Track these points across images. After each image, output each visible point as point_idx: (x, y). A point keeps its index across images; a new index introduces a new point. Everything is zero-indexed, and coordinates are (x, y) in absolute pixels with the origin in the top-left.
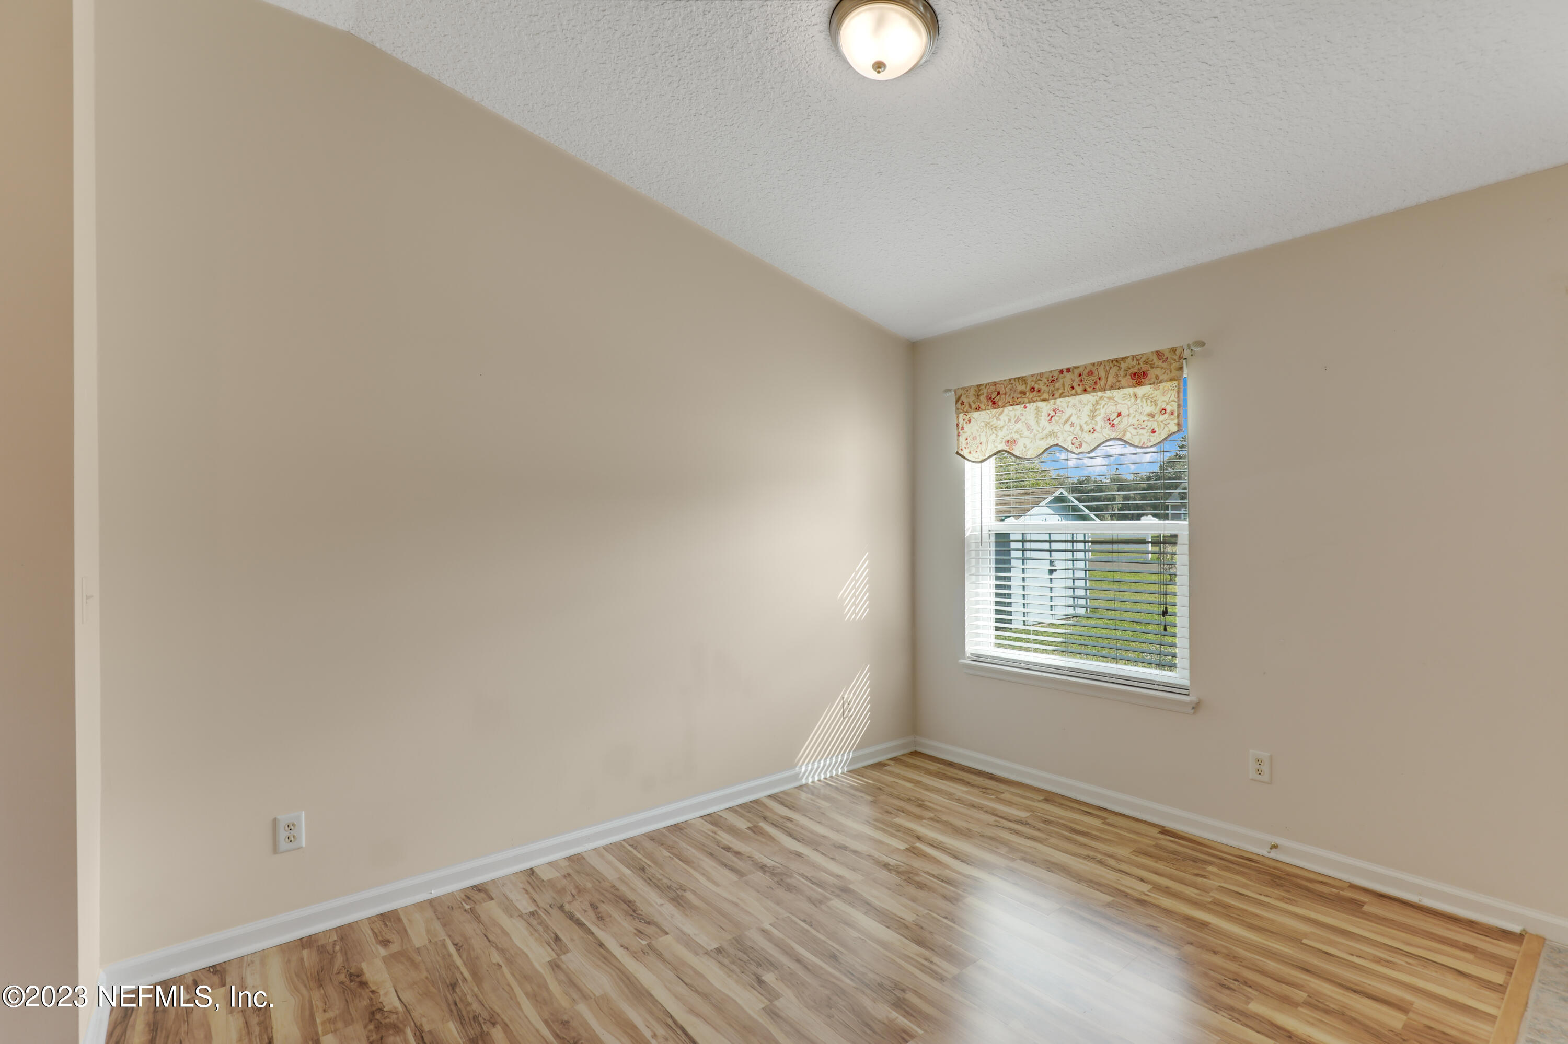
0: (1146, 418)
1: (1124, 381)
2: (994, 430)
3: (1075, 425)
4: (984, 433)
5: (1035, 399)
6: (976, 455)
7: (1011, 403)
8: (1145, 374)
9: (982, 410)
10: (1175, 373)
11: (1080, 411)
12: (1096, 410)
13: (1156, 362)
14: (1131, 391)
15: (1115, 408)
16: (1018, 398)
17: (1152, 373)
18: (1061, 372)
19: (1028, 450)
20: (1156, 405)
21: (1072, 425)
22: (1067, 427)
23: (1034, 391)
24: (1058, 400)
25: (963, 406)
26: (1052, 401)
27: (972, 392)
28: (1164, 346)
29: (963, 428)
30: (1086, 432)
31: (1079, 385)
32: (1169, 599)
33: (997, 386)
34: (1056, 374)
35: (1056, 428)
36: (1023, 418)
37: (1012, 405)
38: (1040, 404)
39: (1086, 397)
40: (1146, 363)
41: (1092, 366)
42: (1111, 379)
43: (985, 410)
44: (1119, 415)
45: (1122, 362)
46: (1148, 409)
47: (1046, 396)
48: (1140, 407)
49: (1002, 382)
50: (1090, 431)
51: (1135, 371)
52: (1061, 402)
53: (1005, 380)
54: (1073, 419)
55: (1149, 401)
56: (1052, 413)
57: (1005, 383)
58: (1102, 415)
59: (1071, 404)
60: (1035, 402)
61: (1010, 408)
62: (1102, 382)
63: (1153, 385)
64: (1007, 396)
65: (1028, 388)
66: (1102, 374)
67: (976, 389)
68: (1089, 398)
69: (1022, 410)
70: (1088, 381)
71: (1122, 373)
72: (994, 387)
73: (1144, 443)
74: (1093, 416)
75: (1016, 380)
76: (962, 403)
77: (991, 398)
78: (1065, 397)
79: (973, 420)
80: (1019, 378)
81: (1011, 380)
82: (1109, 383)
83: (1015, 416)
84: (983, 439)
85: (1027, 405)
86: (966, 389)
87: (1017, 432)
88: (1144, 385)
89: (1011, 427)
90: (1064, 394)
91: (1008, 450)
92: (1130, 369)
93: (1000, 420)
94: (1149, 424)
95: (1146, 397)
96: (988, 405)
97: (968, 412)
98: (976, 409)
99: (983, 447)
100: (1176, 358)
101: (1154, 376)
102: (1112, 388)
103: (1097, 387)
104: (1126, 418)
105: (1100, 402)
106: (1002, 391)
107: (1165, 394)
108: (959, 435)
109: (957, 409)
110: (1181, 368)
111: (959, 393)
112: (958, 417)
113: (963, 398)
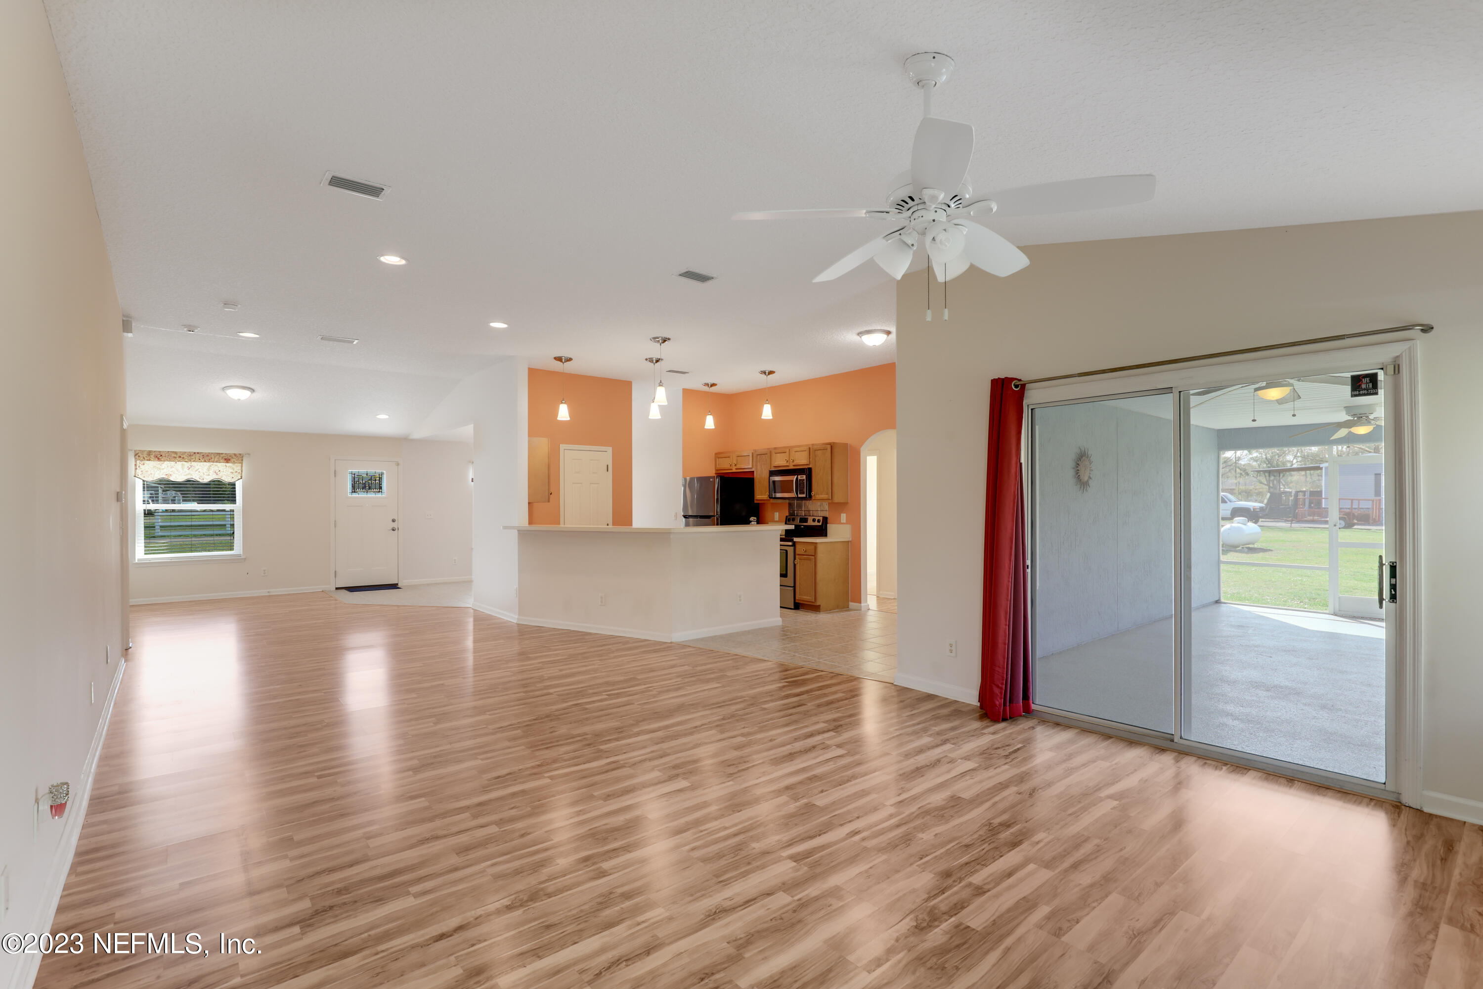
1: (221, 461)
2: (159, 470)
4: (153, 469)
6: (148, 479)
7: (168, 460)
8: (229, 460)
9: (152, 461)
10: (240, 461)
11: (203, 467)
13: (234, 457)
14: (224, 464)
15: (217, 468)
16: (172, 459)
17: (232, 460)
18: (195, 453)
19: (179, 478)
20: (234, 470)
21: (199, 472)
22: (197, 472)
24: (193, 463)
25: (140, 458)
26: (190, 463)
27: (146, 453)
28: (237, 453)
29: (139, 467)
31: (202, 459)
34: (192, 453)
35: (192, 472)
36: (175, 467)
38: (184, 463)
39: (205, 463)
40: (230, 456)
41: (208, 454)
42: (216, 460)
43: (154, 461)
44: (220, 471)
45: (221, 455)
46: (231, 471)
48: (228, 470)
51: (226, 458)
54: (200, 470)
55: (231, 468)
56: (190, 466)
57: (165, 452)
58: (212, 470)
59: (198, 465)
61: (168, 462)
62: (213, 460)
63: (232, 463)
64: (166, 458)
66: (213, 457)
67: (149, 452)
68: (208, 464)
69: (174, 464)
70: (207, 458)
71: (221, 458)
73: (229, 481)
74: (209, 470)
77: (157, 457)
79: (145, 464)
80: (173, 452)
83: (171, 465)
84: (153, 472)
86: (142, 452)
87: (172, 471)
88: (229, 463)
89: (169, 470)
90: (196, 461)
91: (167, 477)
92: (224, 457)
93: (162, 466)
95: (228, 467)
96: (156, 460)
97: (143, 460)
98: (148, 460)
99: (152, 475)
100: (241, 457)
102: (217, 462)
103: (210, 461)
104: (222, 472)
106: (163, 455)
107: (237, 467)
108: (136, 469)
109: (135, 458)
110: (242, 460)
111: (137, 452)
112: (136, 462)
113: (140, 455)
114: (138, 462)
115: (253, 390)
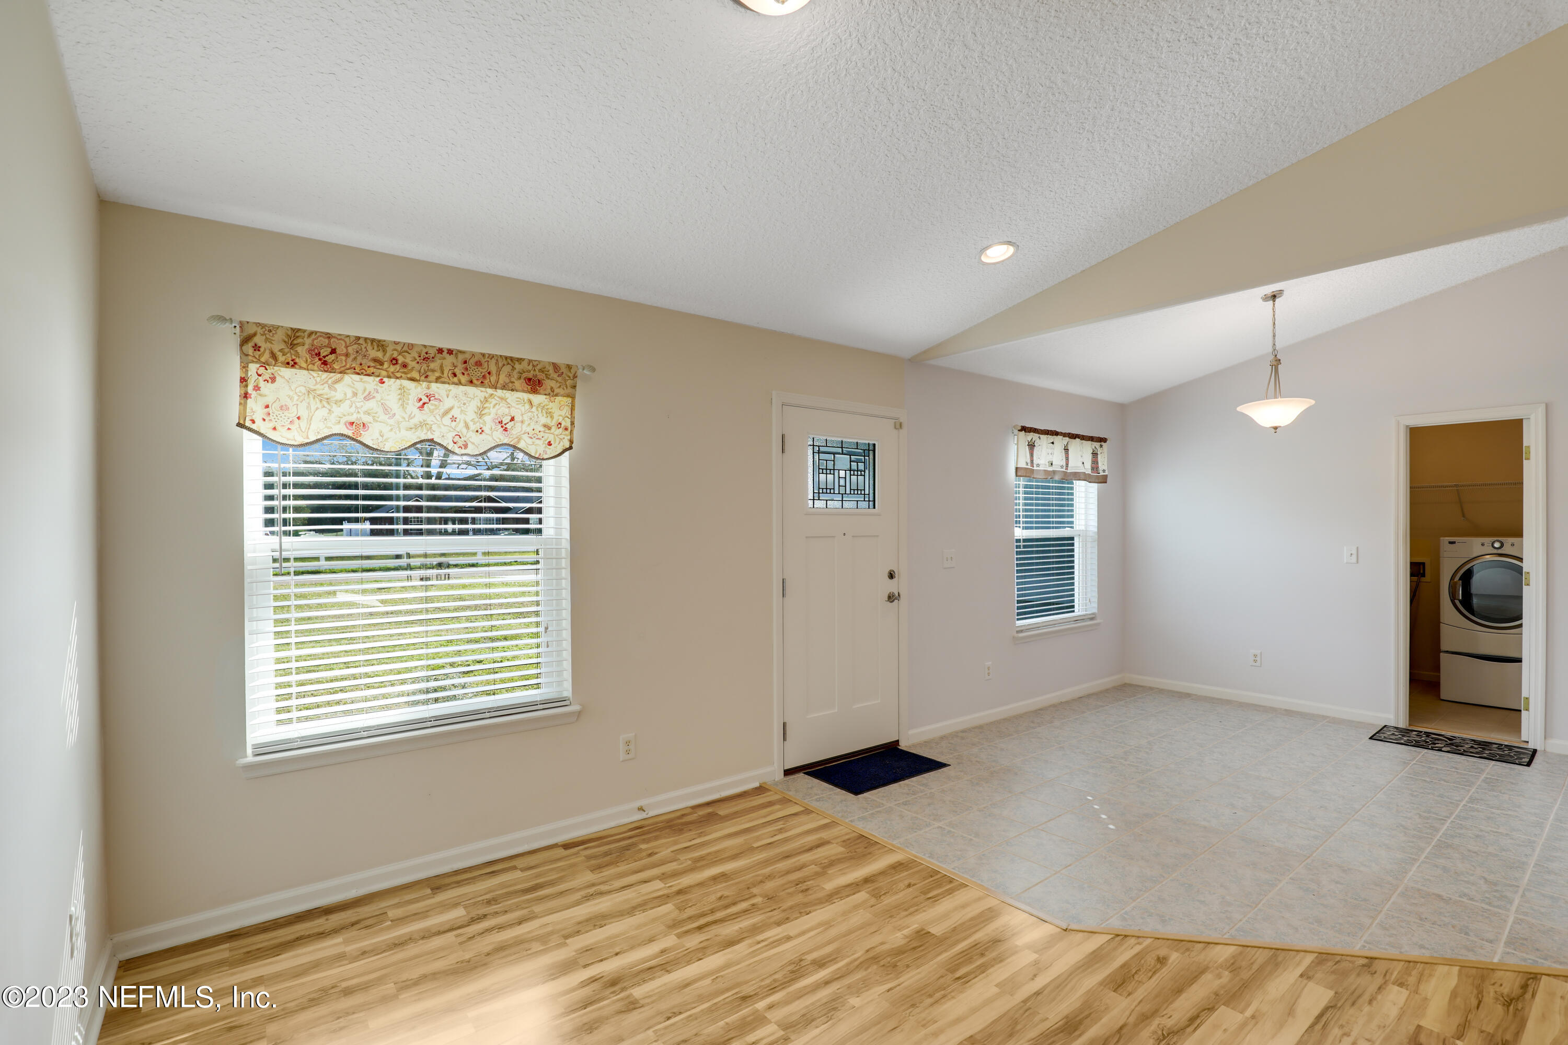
0: (542, 429)
1: (518, 384)
2: (325, 403)
3: (457, 420)
4: (305, 404)
5: (398, 375)
6: (289, 435)
7: (357, 371)
8: (540, 383)
9: (301, 368)
10: (569, 390)
11: (464, 404)
12: (485, 408)
14: (526, 396)
15: (507, 410)
16: (369, 367)
17: (548, 384)
18: (440, 351)
19: (387, 440)
20: (552, 417)
21: (454, 419)
22: (447, 420)
23: (397, 363)
24: (434, 386)
25: (259, 353)
26: (424, 384)
27: (280, 335)
28: (561, 360)
29: (257, 388)
30: (473, 431)
31: (463, 374)
33: (332, 340)
34: (432, 352)
35: (430, 419)
36: (378, 396)
37: (358, 374)
38: (406, 383)
39: (471, 390)
40: (541, 371)
41: (481, 356)
42: (503, 378)
43: (308, 370)
44: (512, 419)
45: (517, 363)
46: (544, 420)
47: (415, 375)
48: (536, 417)
49: (343, 337)
50: (477, 431)
51: (531, 377)
52: (435, 387)
53: (348, 336)
54: (455, 412)
55: (544, 411)
56: (425, 399)
57: (347, 340)
58: (492, 416)
59: (452, 394)
60: (397, 378)
61: (357, 377)
62: (493, 378)
63: (548, 397)
64: (350, 360)
65: (387, 357)
66: (493, 369)
67: (289, 333)
68: (477, 393)
69: (377, 385)
70: (477, 373)
71: (515, 374)
72: (327, 341)
73: (540, 454)
74: (480, 413)
75: (368, 341)
76: (256, 348)
77: (319, 354)
78: (444, 383)
79: (278, 378)
80: (373, 340)
81: (358, 338)
82: (501, 381)
83: (365, 390)
84: (303, 413)
85: (385, 379)
86: (270, 330)
87: (367, 413)
88: (540, 394)
89: (358, 405)
90: (442, 379)
91: (351, 435)
92: (524, 372)
93: (335, 390)
94: (546, 436)
95: (541, 406)
96: (314, 364)
97: (268, 365)
98: (288, 363)
99: (303, 423)
100: (571, 375)
101: (549, 387)
102: (504, 387)
103: (486, 382)
104: (520, 424)
105: (489, 400)
106: (341, 349)
107: (559, 408)
108: (246, 396)
109: (244, 354)
110: (574, 387)
111: (250, 330)
112: (245, 367)
113: (258, 340)
114: (253, 367)
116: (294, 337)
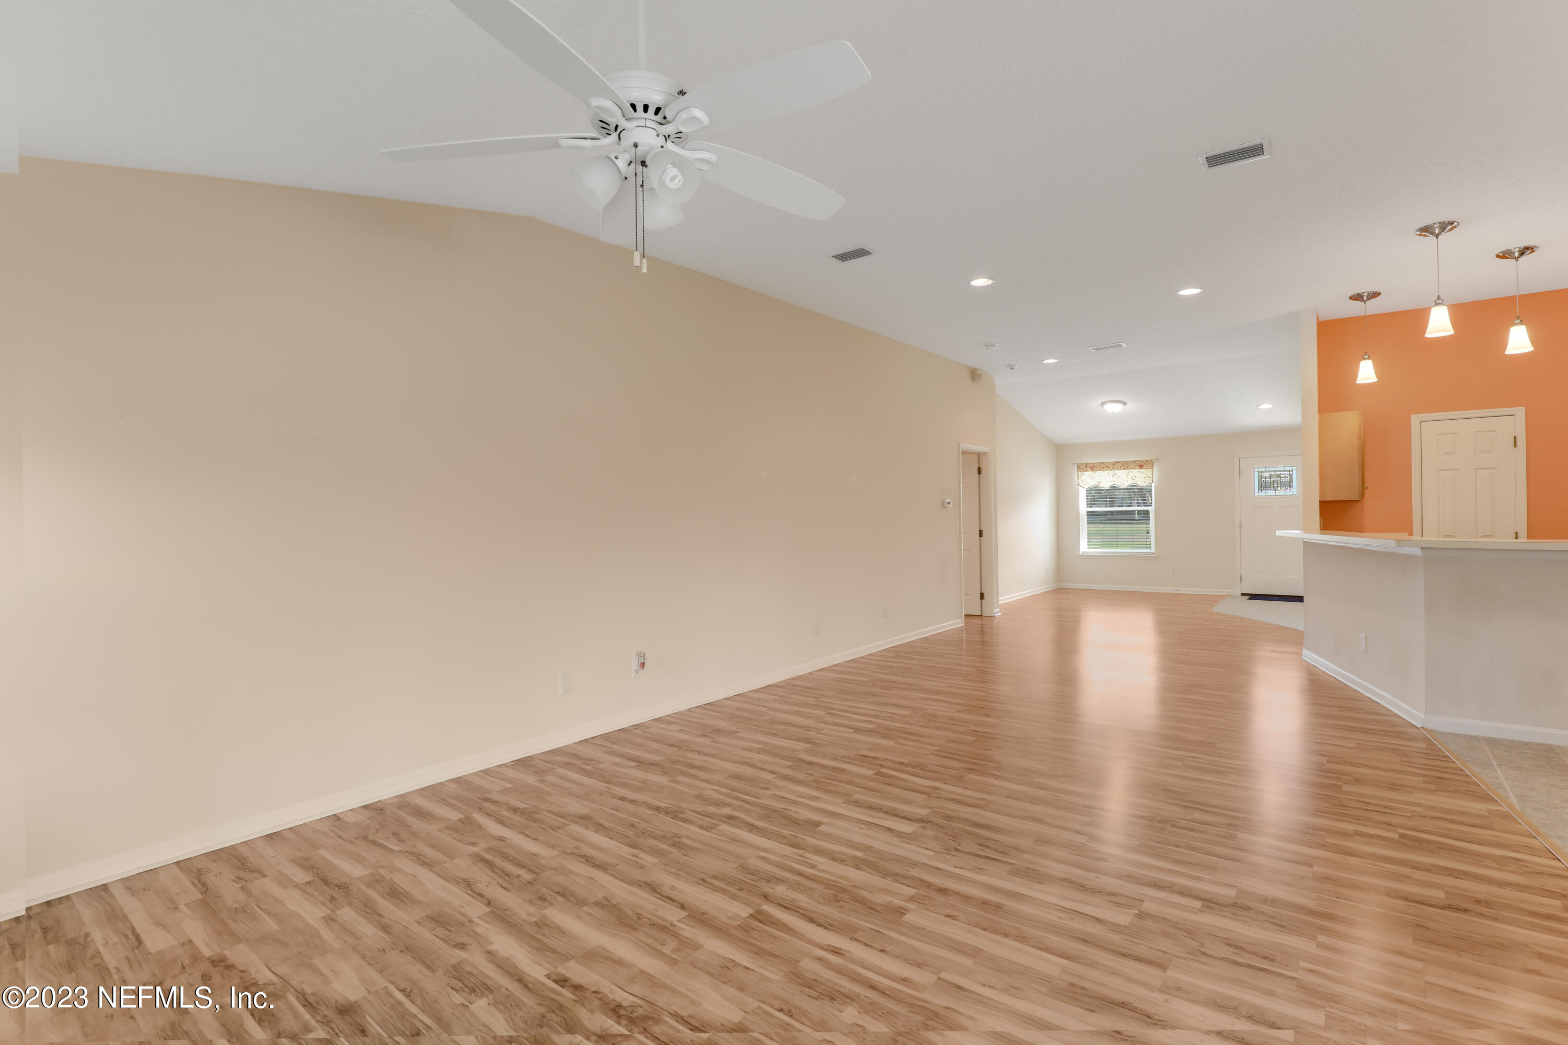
1: (1137, 467)
2: (1094, 478)
4: (1090, 478)
5: (1108, 469)
6: (1086, 486)
8: (1143, 466)
10: (1152, 467)
12: (1128, 475)
13: (1146, 463)
14: (1139, 470)
15: (1134, 475)
17: (1145, 466)
18: (1117, 462)
19: (1105, 485)
20: (1146, 475)
22: (1119, 479)
24: (1115, 470)
25: (1081, 469)
26: (1113, 471)
27: (1084, 465)
28: (1148, 459)
32: (1149, 529)
34: (1115, 463)
35: (1115, 479)
40: (1142, 463)
42: (1132, 466)
43: (1090, 471)
44: (1138, 476)
47: (1111, 469)
48: (1141, 475)
54: (1121, 477)
55: (1145, 472)
58: (1130, 476)
61: (1100, 472)
62: (1130, 467)
63: (1145, 468)
64: (1098, 467)
66: (1130, 464)
68: (1126, 471)
69: (1103, 472)
70: (1126, 466)
71: (1136, 465)
73: (1142, 485)
77: (1092, 467)
79: (1084, 473)
80: (1102, 462)
84: (1091, 481)
85: (1105, 470)
86: (1082, 464)
88: (1142, 468)
89: (1098, 477)
91: (1098, 485)
92: (1138, 464)
93: (1095, 474)
95: (1143, 472)
98: (1086, 470)
100: (1151, 462)
103: (1127, 468)
106: (1095, 466)
107: (1149, 472)
108: (1078, 479)
109: (1078, 470)
110: (1153, 466)
111: (1079, 465)
112: (1078, 473)
113: (1080, 467)
114: (1080, 473)
115: (1124, 403)
116: (1087, 465)
